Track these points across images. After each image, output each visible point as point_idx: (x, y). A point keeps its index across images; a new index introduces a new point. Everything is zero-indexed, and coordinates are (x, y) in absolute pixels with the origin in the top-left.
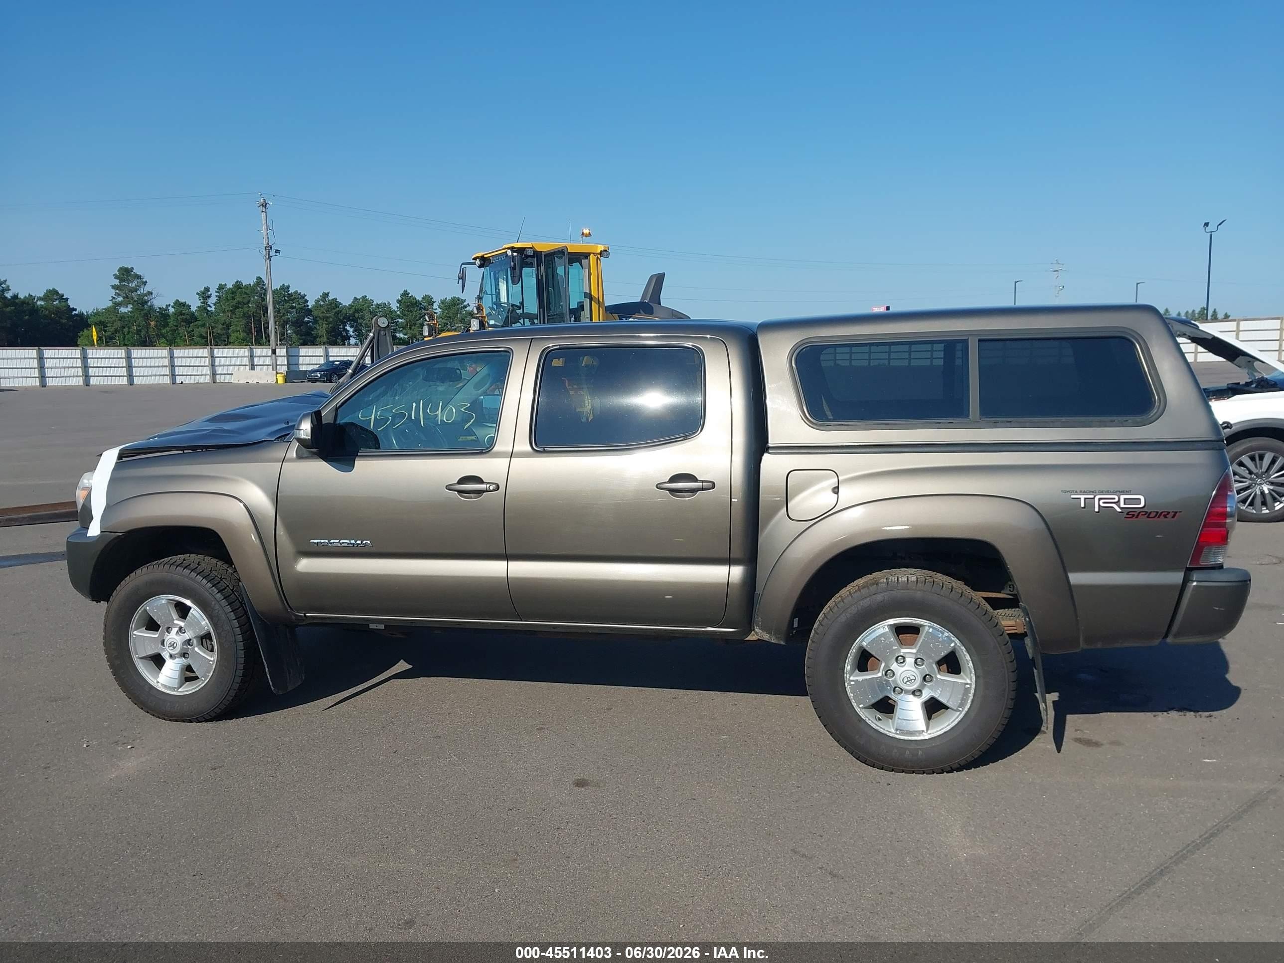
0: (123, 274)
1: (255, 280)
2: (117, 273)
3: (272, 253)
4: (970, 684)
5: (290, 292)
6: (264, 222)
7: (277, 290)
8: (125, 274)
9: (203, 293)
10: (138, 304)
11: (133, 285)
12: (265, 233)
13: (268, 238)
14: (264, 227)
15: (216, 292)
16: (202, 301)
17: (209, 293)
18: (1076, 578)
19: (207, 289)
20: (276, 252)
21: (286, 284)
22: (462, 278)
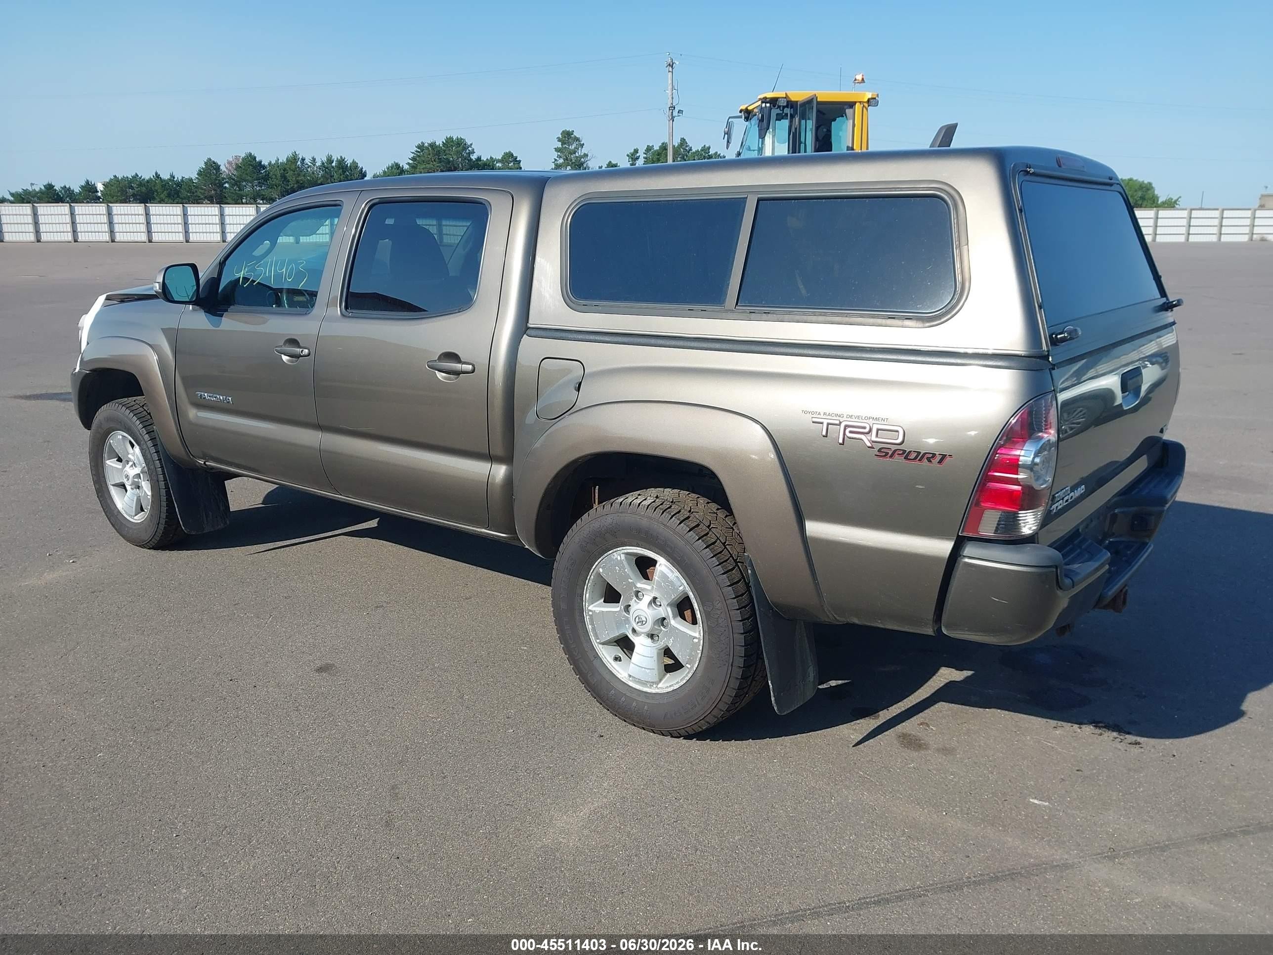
0: (565, 137)
1: (679, 141)
2: (560, 136)
3: (675, 113)
4: (699, 639)
5: (710, 154)
6: (670, 82)
7: (698, 151)
8: (567, 137)
9: (632, 155)
10: (575, 165)
11: (572, 147)
12: (670, 94)
13: (672, 98)
14: (670, 87)
15: (645, 153)
16: (631, 162)
17: (638, 155)
18: (814, 528)
19: (636, 151)
20: (678, 112)
21: (707, 146)
22: (728, 134)
